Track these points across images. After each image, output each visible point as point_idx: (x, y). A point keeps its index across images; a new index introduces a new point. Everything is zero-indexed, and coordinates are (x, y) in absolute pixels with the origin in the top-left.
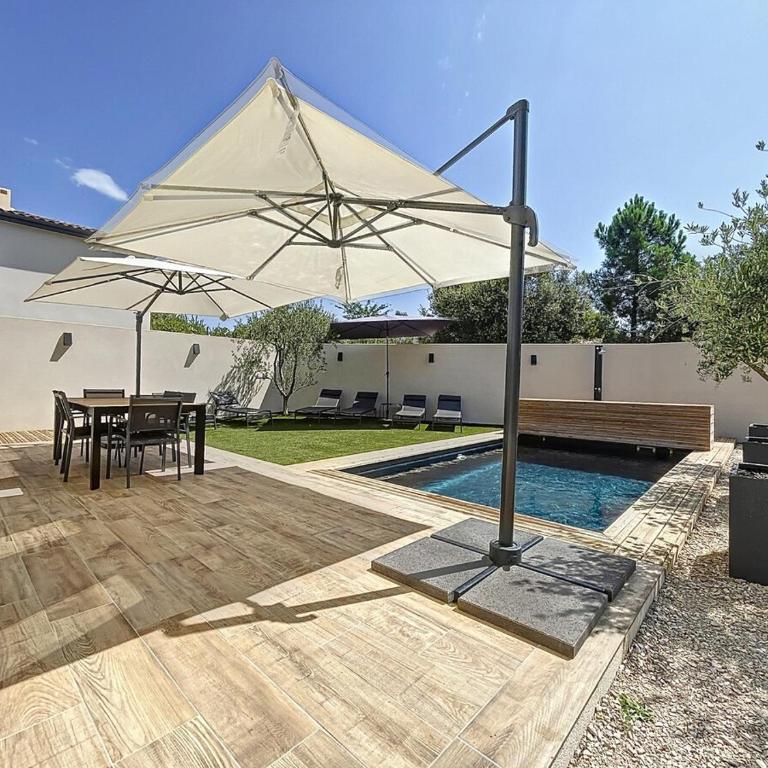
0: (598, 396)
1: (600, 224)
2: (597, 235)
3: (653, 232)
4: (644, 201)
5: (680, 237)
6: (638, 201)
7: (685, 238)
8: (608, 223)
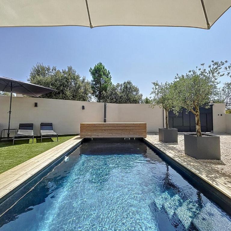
0: (105, 121)
1: (91, 68)
2: (90, 71)
3: (104, 74)
4: (102, 64)
5: (110, 77)
6: (101, 64)
7: (111, 77)
8: (93, 68)
